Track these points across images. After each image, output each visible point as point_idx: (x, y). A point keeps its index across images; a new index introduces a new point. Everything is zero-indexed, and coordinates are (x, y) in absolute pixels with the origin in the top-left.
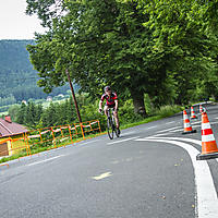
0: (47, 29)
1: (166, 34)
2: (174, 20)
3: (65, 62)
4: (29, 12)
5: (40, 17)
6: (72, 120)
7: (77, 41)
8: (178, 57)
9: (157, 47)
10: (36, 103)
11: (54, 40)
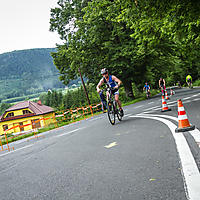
0: (64, 41)
1: (147, 42)
2: (151, 32)
3: (77, 63)
4: (51, 30)
5: (59, 33)
6: (83, 102)
7: (85, 48)
8: (155, 57)
9: (140, 51)
10: (58, 90)
11: (70, 49)
